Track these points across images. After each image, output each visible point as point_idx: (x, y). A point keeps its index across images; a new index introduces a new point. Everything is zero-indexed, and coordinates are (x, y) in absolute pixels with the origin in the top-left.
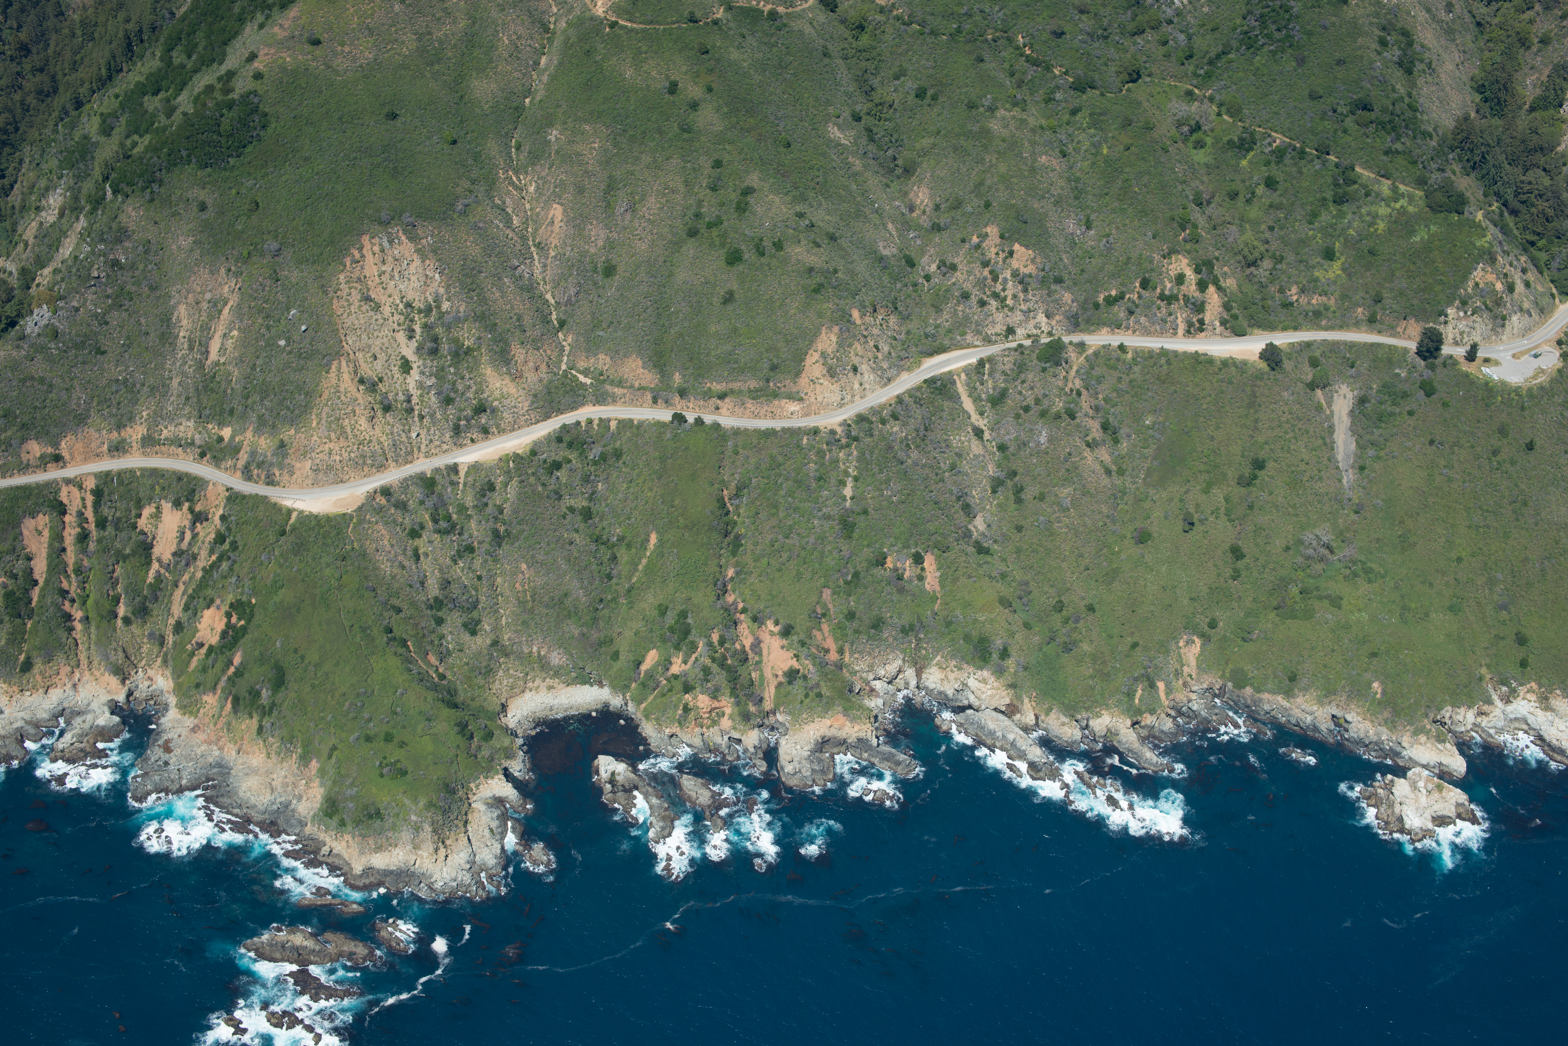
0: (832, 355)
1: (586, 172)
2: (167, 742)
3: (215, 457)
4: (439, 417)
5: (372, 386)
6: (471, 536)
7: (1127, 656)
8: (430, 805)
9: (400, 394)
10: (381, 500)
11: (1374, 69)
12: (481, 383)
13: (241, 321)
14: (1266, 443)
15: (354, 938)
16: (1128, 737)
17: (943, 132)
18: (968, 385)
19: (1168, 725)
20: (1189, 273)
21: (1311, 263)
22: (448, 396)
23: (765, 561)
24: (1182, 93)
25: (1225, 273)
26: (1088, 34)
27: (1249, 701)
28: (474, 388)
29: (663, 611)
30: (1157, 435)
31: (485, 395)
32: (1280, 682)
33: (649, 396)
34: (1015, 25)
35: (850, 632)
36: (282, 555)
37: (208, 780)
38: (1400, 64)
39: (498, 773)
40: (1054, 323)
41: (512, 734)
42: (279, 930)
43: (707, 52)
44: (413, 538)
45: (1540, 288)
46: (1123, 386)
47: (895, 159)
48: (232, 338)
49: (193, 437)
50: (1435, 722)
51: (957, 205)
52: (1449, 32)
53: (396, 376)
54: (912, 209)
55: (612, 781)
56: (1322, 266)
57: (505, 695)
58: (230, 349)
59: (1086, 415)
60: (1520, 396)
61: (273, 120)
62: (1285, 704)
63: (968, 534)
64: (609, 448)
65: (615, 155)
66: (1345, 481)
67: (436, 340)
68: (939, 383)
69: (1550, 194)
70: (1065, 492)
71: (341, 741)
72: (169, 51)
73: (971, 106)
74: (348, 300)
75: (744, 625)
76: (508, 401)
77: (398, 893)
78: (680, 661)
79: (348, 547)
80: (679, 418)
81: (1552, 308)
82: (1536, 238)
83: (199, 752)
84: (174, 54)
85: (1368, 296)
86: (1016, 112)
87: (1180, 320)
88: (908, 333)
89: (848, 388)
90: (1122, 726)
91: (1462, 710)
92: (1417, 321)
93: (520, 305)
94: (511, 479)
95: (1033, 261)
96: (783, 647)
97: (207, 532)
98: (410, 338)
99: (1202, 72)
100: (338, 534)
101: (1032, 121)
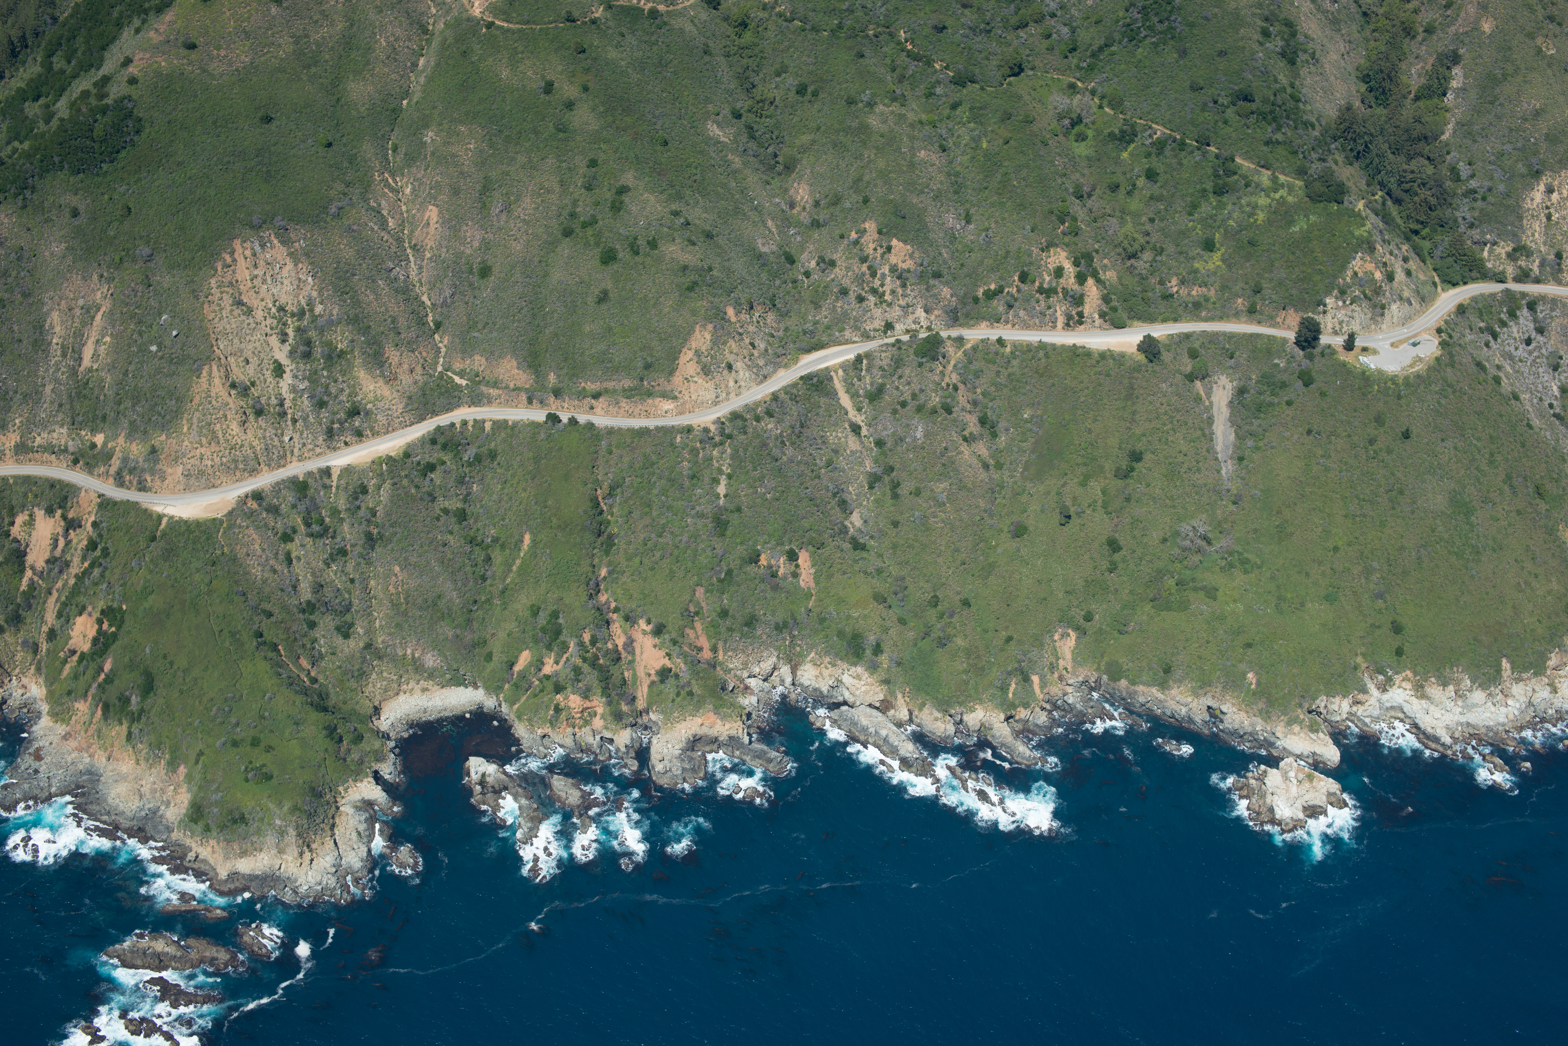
0: (706, 353)
1: (462, 173)
2: (38, 749)
3: (88, 464)
4: (312, 420)
5: (243, 390)
6: (344, 539)
7: (1002, 650)
8: (295, 809)
9: (273, 398)
10: (253, 505)
11: (1256, 60)
12: (354, 386)
13: (113, 327)
14: (1144, 435)
15: (217, 944)
16: (1001, 731)
17: (823, 128)
18: (845, 381)
19: (1042, 718)
20: (1068, 266)
21: (1191, 254)
22: (321, 399)
23: (637, 560)
24: (1065, 86)
25: (1105, 266)
26: (970, 28)
27: (1124, 694)
28: (347, 391)
29: (535, 611)
30: (1035, 429)
31: (359, 398)
32: (1155, 674)
33: (524, 397)
34: (898, 20)
35: (723, 630)
36: (152, 560)
37: (78, 787)
38: (1283, 55)
39: (367, 776)
40: (933, 318)
41: (383, 737)
42: (141, 936)
43: (584, 52)
44: (285, 542)
45: (1422, 277)
46: (1002, 380)
47: (776, 156)
48: (105, 344)
49: (66, 443)
50: (1310, 712)
51: (836, 201)
52: (1335, 22)
53: (269, 380)
54: (792, 205)
55: (482, 782)
56: (1202, 257)
57: (378, 697)
58: (102, 355)
59: (964, 409)
60: (1397, 385)
61: (147, 125)
62: (1160, 696)
63: (844, 530)
64: (484, 450)
65: (491, 155)
66: (1223, 472)
67: (309, 343)
68: (815, 380)
69: (1432, 183)
70: (941, 487)
71: (208, 746)
72: (49, 57)
73: (851, 102)
74: (219, 305)
75: (617, 625)
76: (382, 404)
77: (263, 898)
78: (552, 661)
79: (218, 552)
80: (553, 418)
81: (1434, 296)
82: (1420, 226)
83: (69, 759)
84: (55, 59)
85: (1247, 287)
86: (895, 107)
87: (1059, 313)
88: (786, 329)
89: (723, 386)
90: (995, 720)
91: (1337, 700)
92: (1296, 311)
93: (395, 307)
94: (384, 481)
95: (911, 256)
96: (655, 646)
97: (80, 539)
98: (283, 341)
99: (1085, 65)
100: (208, 539)
101: (911, 116)
